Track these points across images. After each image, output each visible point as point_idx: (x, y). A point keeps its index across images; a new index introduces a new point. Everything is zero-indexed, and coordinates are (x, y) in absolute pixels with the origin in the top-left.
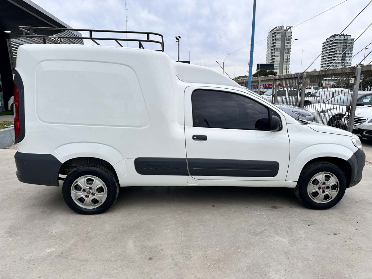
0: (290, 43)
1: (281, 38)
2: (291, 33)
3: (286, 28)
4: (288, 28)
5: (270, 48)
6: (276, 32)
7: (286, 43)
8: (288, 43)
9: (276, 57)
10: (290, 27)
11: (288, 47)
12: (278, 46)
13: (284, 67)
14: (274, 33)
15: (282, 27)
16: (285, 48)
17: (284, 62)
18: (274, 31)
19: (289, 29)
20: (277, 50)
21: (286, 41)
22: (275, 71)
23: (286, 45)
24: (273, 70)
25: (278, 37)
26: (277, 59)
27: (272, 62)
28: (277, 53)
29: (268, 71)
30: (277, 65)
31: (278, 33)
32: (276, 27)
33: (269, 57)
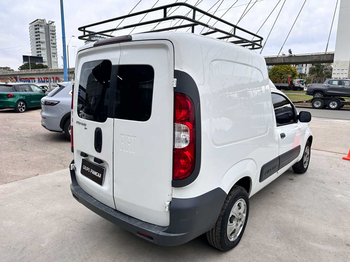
0: (55, 37)
1: (44, 31)
2: (54, 28)
3: (49, 22)
4: (50, 22)
5: (34, 40)
6: (38, 25)
7: (50, 37)
8: (53, 37)
9: (42, 50)
10: (53, 22)
11: (54, 41)
12: (43, 38)
13: (52, 61)
14: (36, 26)
15: (44, 21)
16: (51, 42)
17: (52, 56)
18: (36, 23)
19: (52, 23)
20: (42, 43)
21: (51, 36)
22: (44, 64)
23: (51, 40)
24: (42, 63)
25: (41, 30)
26: (44, 52)
27: (39, 55)
28: (43, 46)
29: (37, 63)
30: (45, 58)
31: (41, 26)
32: (38, 20)
33: (34, 50)
